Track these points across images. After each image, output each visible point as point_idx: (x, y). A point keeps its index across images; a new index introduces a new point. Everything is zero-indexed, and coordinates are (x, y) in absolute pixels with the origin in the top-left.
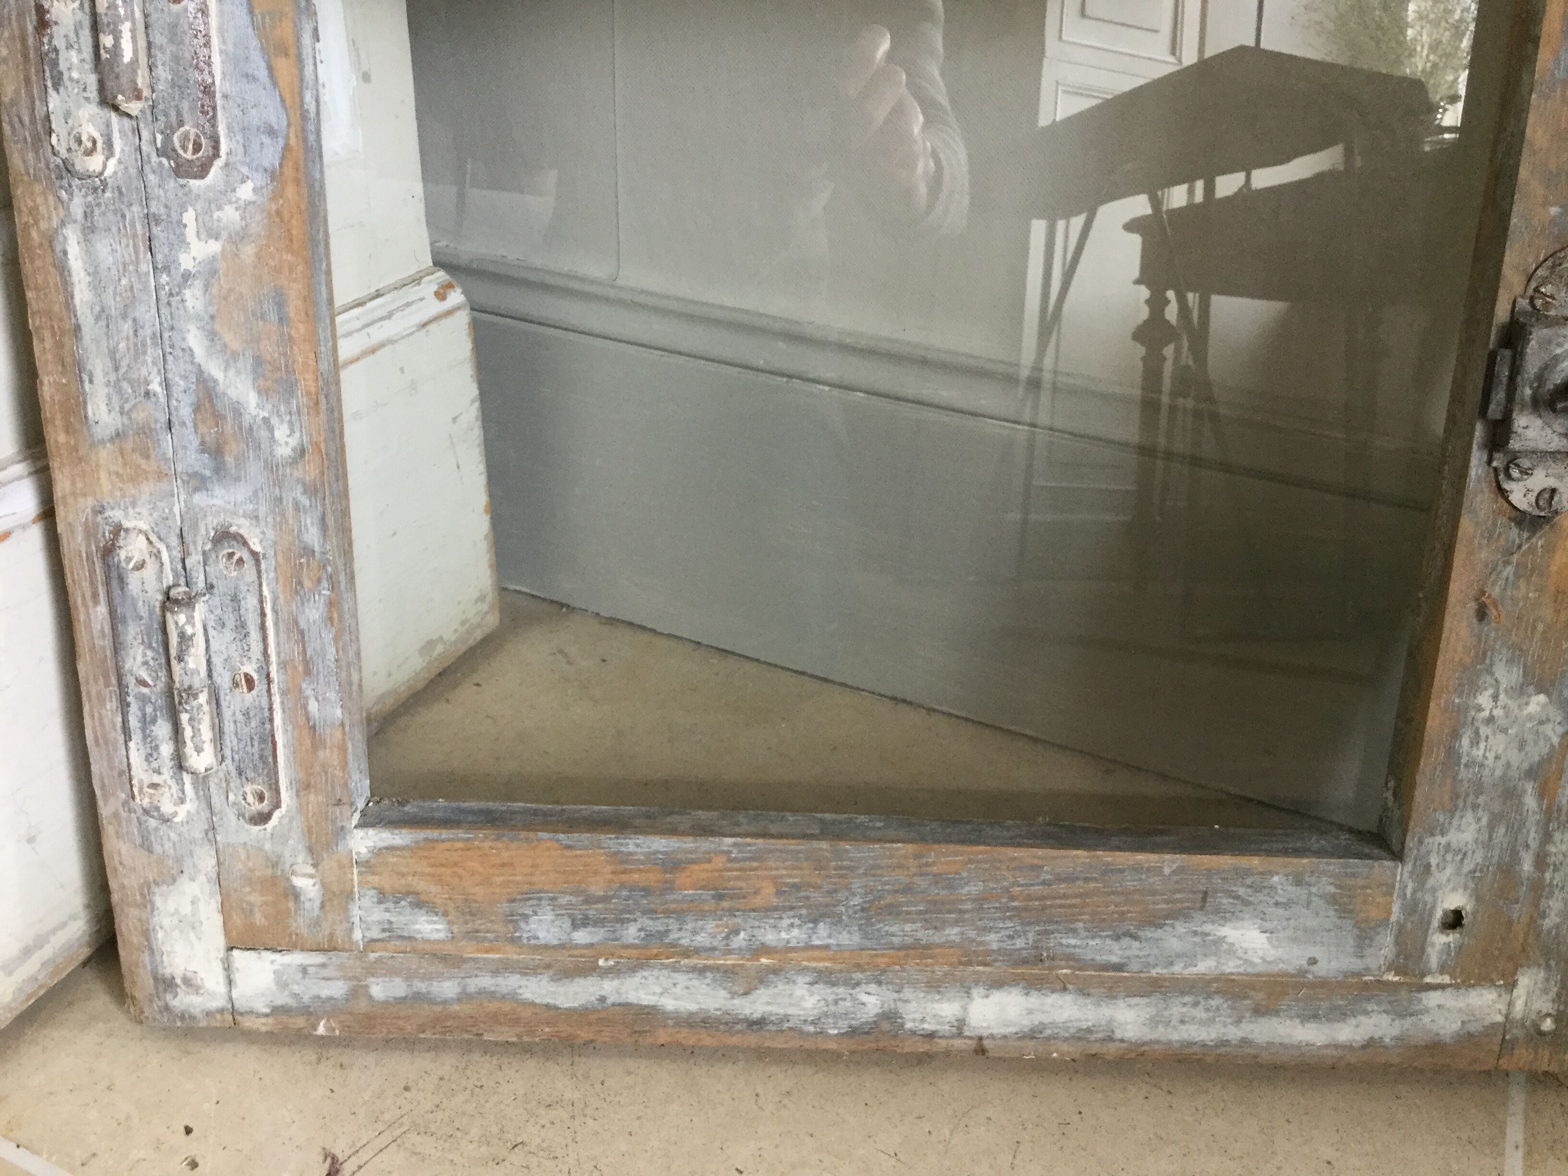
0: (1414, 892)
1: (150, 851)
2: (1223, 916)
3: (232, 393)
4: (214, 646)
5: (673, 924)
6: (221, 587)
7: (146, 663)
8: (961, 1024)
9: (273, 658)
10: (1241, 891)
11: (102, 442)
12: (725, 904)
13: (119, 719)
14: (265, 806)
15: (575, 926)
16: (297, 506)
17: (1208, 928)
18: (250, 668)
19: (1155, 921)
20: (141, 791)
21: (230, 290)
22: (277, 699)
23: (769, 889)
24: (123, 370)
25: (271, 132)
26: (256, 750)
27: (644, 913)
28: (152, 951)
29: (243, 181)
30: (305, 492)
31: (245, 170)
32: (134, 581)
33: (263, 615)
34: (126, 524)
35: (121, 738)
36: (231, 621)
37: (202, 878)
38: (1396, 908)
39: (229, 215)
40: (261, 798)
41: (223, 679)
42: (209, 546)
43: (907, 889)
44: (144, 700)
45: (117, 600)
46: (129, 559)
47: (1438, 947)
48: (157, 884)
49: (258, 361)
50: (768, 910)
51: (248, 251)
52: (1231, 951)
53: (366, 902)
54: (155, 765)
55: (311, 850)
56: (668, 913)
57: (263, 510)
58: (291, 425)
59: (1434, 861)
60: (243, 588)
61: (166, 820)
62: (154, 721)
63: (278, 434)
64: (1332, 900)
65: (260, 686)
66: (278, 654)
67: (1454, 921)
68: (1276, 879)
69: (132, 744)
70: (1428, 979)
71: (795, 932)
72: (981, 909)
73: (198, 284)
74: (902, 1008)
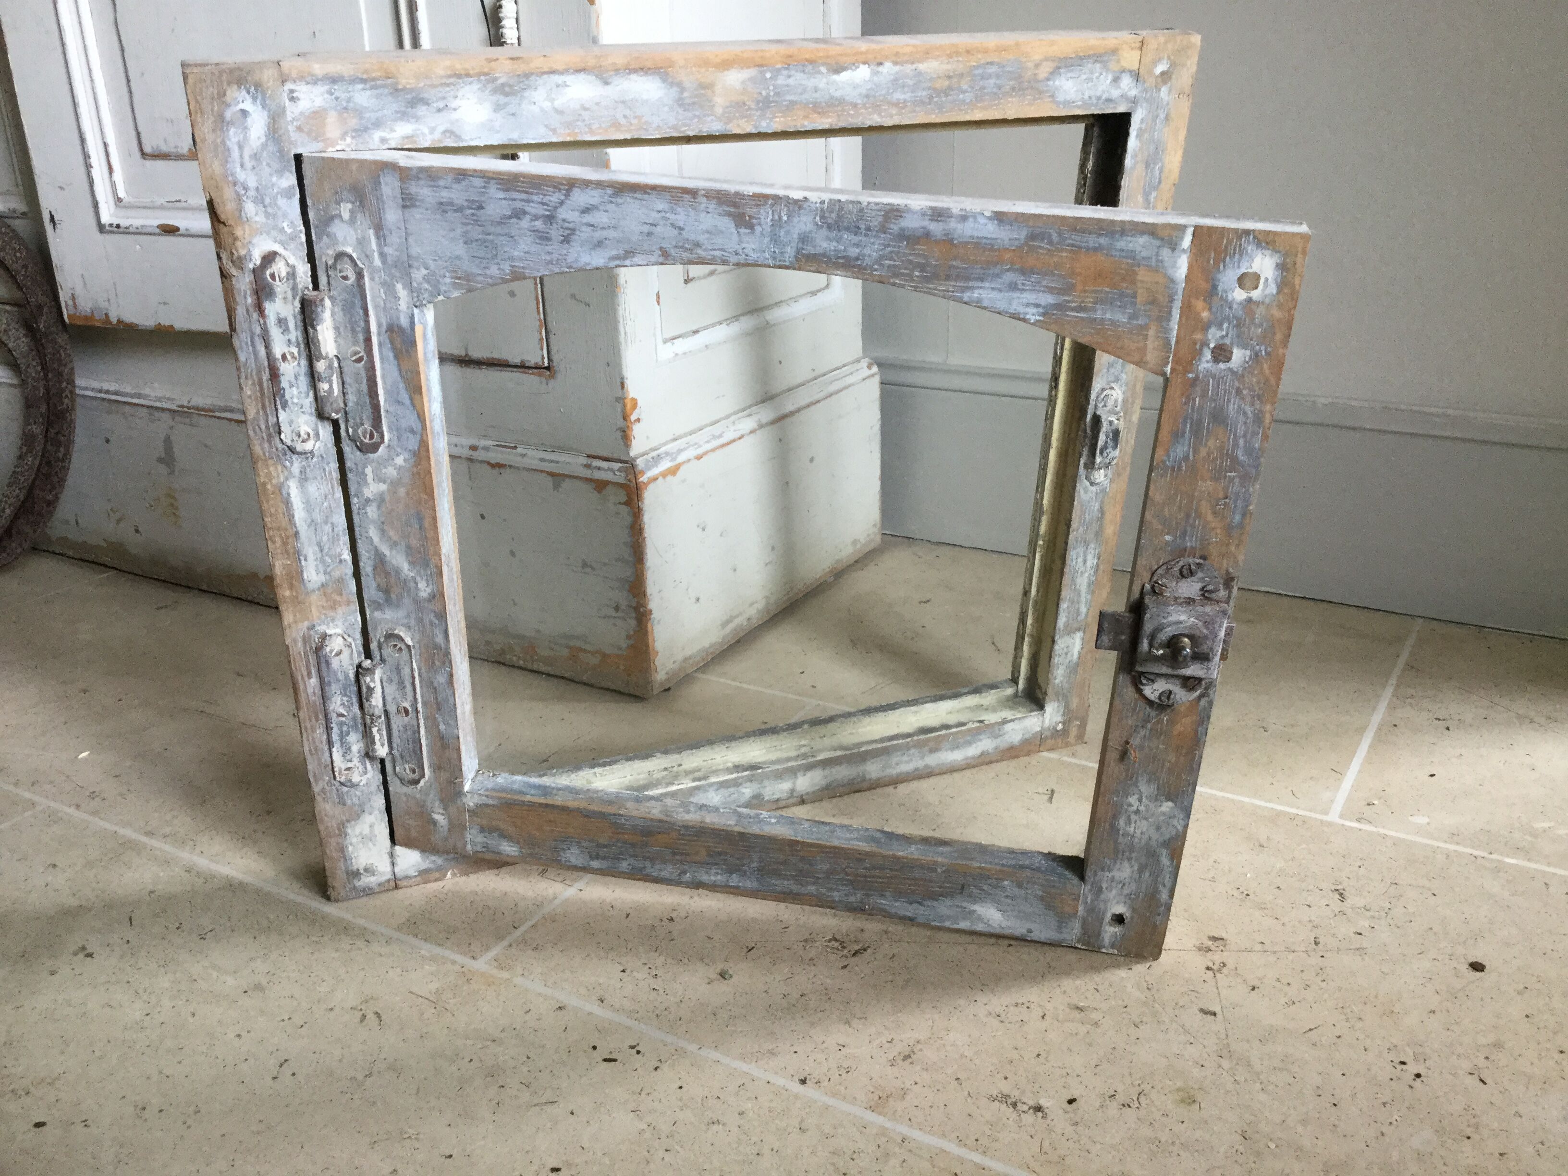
0: (1092, 901)
1: (344, 804)
2: (974, 899)
3: (394, 562)
4: (387, 691)
5: (648, 864)
6: (389, 660)
7: (343, 704)
8: (793, 791)
9: (420, 700)
10: (985, 887)
11: (313, 591)
12: (678, 857)
13: (325, 737)
14: (416, 776)
15: (592, 858)
16: (431, 624)
17: (965, 904)
18: (407, 705)
19: (934, 897)
20: (340, 773)
21: (392, 510)
22: (422, 722)
23: (703, 852)
24: (326, 550)
25: (412, 431)
26: (411, 746)
27: (631, 856)
28: (344, 857)
29: (398, 455)
30: (436, 616)
31: (399, 450)
32: (335, 663)
33: (413, 678)
34: (329, 632)
35: (326, 748)
36: (396, 679)
37: (377, 812)
38: (1081, 908)
39: (391, 472)
40: (414, 772)
41: (392, 709)
42: (382, 640)
43: (785, 863)
44: (341, 724)
45: (324, 673)
46: (331, 651)
47: (1109, 934)
48: (348, 821)
49: (408, 547)
50: (702, 864)
51: (402, 491)
52: (980, 918)
53: (474, 831)
54: (348, 757)
55: (442, 800)
56: (645, 858)
57: (413, 623)
58: (427, 580)
59: (1104, 886)
60: (402, 663)
61: (354, 786)
62: (348, 734)
63: (420, 585)
64: (1042, 899)
65: (412, 714)
66: (422, 697)
67: (1119, 919)
68: (1006, 883)
69: (334, 750)
70: (1104, 950)
71: (719, 877)
72: (828, 878)
73: (375, 505)
74: (763, 791)
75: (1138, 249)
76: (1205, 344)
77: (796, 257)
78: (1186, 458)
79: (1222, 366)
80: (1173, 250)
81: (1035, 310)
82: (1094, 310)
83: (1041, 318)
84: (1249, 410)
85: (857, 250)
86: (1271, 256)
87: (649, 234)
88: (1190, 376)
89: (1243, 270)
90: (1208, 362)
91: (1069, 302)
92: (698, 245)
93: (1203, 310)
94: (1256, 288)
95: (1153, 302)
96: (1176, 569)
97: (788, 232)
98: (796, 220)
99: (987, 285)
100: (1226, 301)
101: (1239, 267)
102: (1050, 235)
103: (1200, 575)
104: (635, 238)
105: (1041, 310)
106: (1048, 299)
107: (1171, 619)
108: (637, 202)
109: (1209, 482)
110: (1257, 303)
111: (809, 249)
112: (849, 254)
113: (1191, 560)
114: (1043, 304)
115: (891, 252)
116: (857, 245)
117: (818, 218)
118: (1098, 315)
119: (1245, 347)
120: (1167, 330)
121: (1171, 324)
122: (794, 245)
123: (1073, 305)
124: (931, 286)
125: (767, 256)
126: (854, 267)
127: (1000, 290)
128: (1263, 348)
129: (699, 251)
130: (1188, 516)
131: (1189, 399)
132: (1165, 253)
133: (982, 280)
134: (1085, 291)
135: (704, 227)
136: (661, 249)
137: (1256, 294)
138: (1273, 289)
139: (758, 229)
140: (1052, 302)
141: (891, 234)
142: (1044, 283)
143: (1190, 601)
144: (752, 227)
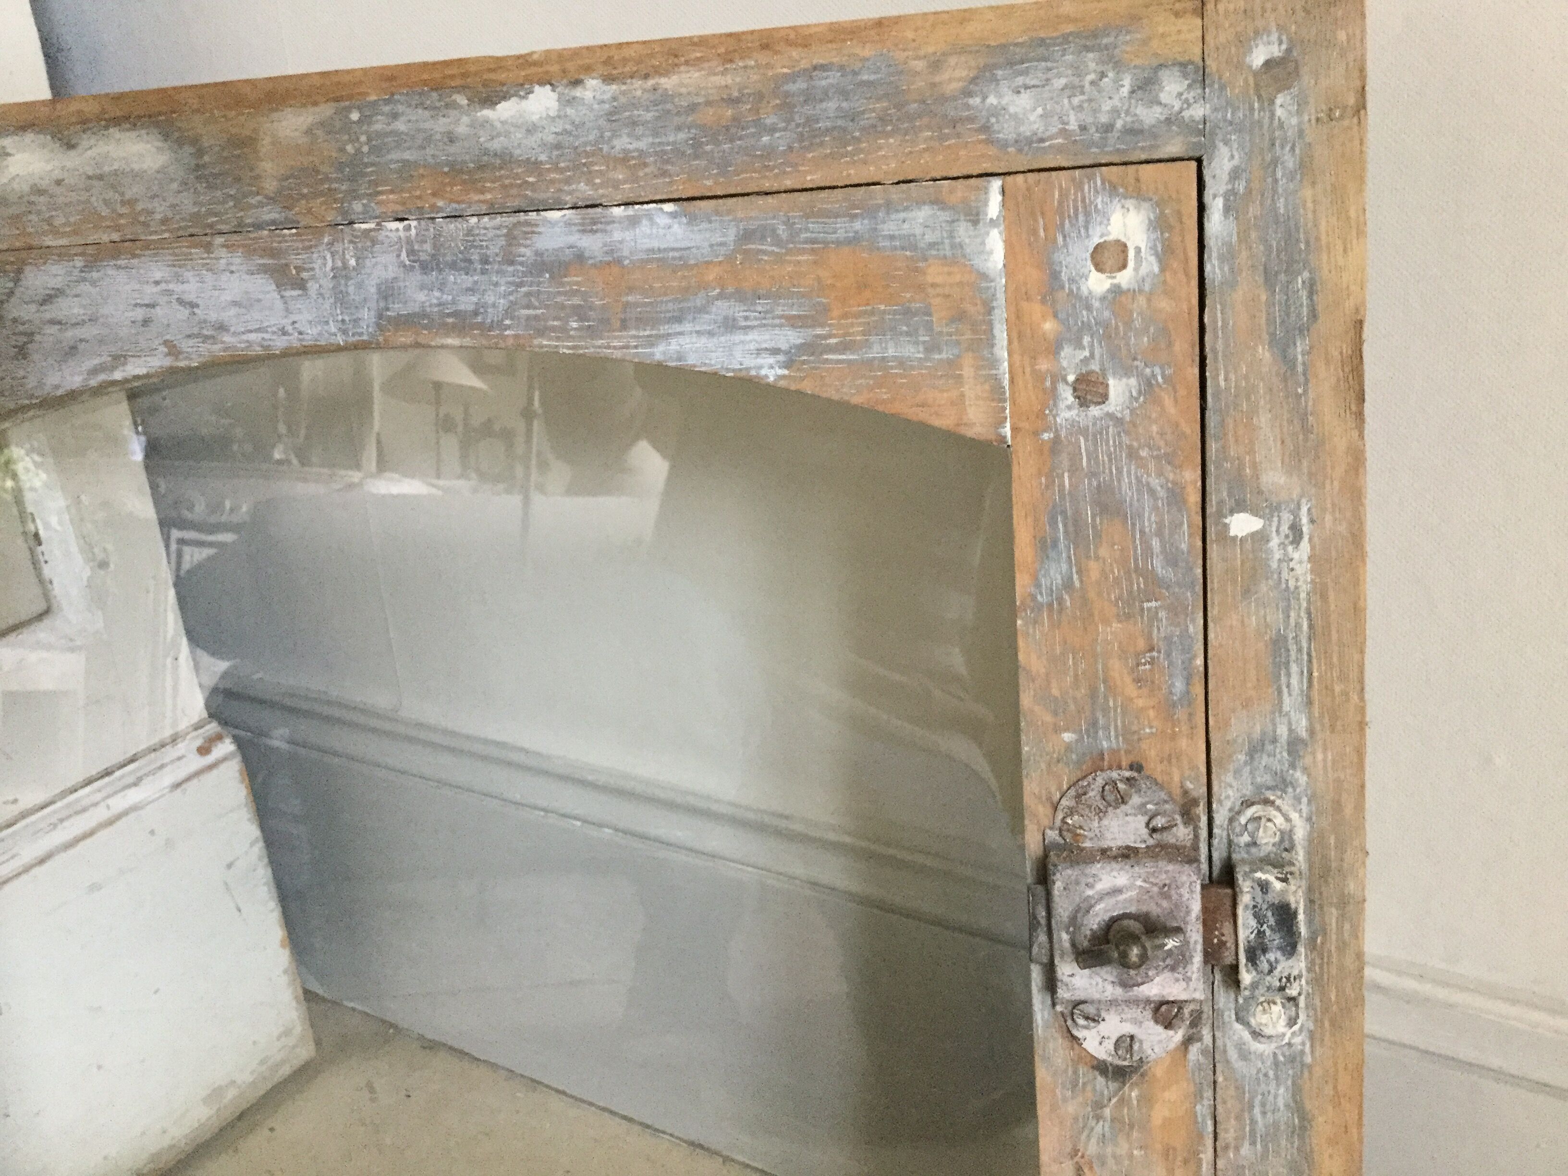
75: (918, 231)
76: (1058, 377)
77: (378, 325)
78: (1068, 585)
79: (1095, 411)
80: (975, 222)
81: (771, 360)
82: (867, 344)
83: (786, 372)
84: (1155, 482)
85: (474, 299)
86: (1138, 208)
87: (146, 322)
88: (1046, 436)
89: (1096, 240)
90: (1069, 408)
91: (825, 337)
92: (222, 327)
93: (1044, 318)
94: (1124, 266)
95: (960, 316)
96: (1093, 793)
97: (360, 286)
98: (368, 263)
99: (687, 327)
100: (1079, 297)
101: (1088, 236)
102: (774, 231)
103: (1136, 800)
104: (124, 332)
105: (781, 358)
106: (789, 338)
107: (1099, 887)
108: (122, 272)
109: (1116, 625)
110: (1132, 293)
111: (397, 308)
112: (462, 307)
113: (1115, 775)
114: (784, 347)
115: (528, 294)
116: (471, 290)
117: (404, 255)
118: (875, 352)
119: (1127, 372)
120: (993, 363)
121: (996, 350)
122: (373, 304)
123: (833, 341)
124: (600, 342)
125: (333, 329)
126: (473, 327)
127: (711, 334)
128: (1157, 370)
129: (227, 338)
130: (1093, 694)
131: (1052, 475)
132: (963, 230)
133: (679, 320)
134: (845, 316)
135: (227, 297)
136: (166, 343)
137: (1125, 278)
138: (1151, 265)
139: (313, 287)
140: (799, 341)
141: (522, 264)
142: (779, 311)
143: (1127, 854)
144: (301, 285)
